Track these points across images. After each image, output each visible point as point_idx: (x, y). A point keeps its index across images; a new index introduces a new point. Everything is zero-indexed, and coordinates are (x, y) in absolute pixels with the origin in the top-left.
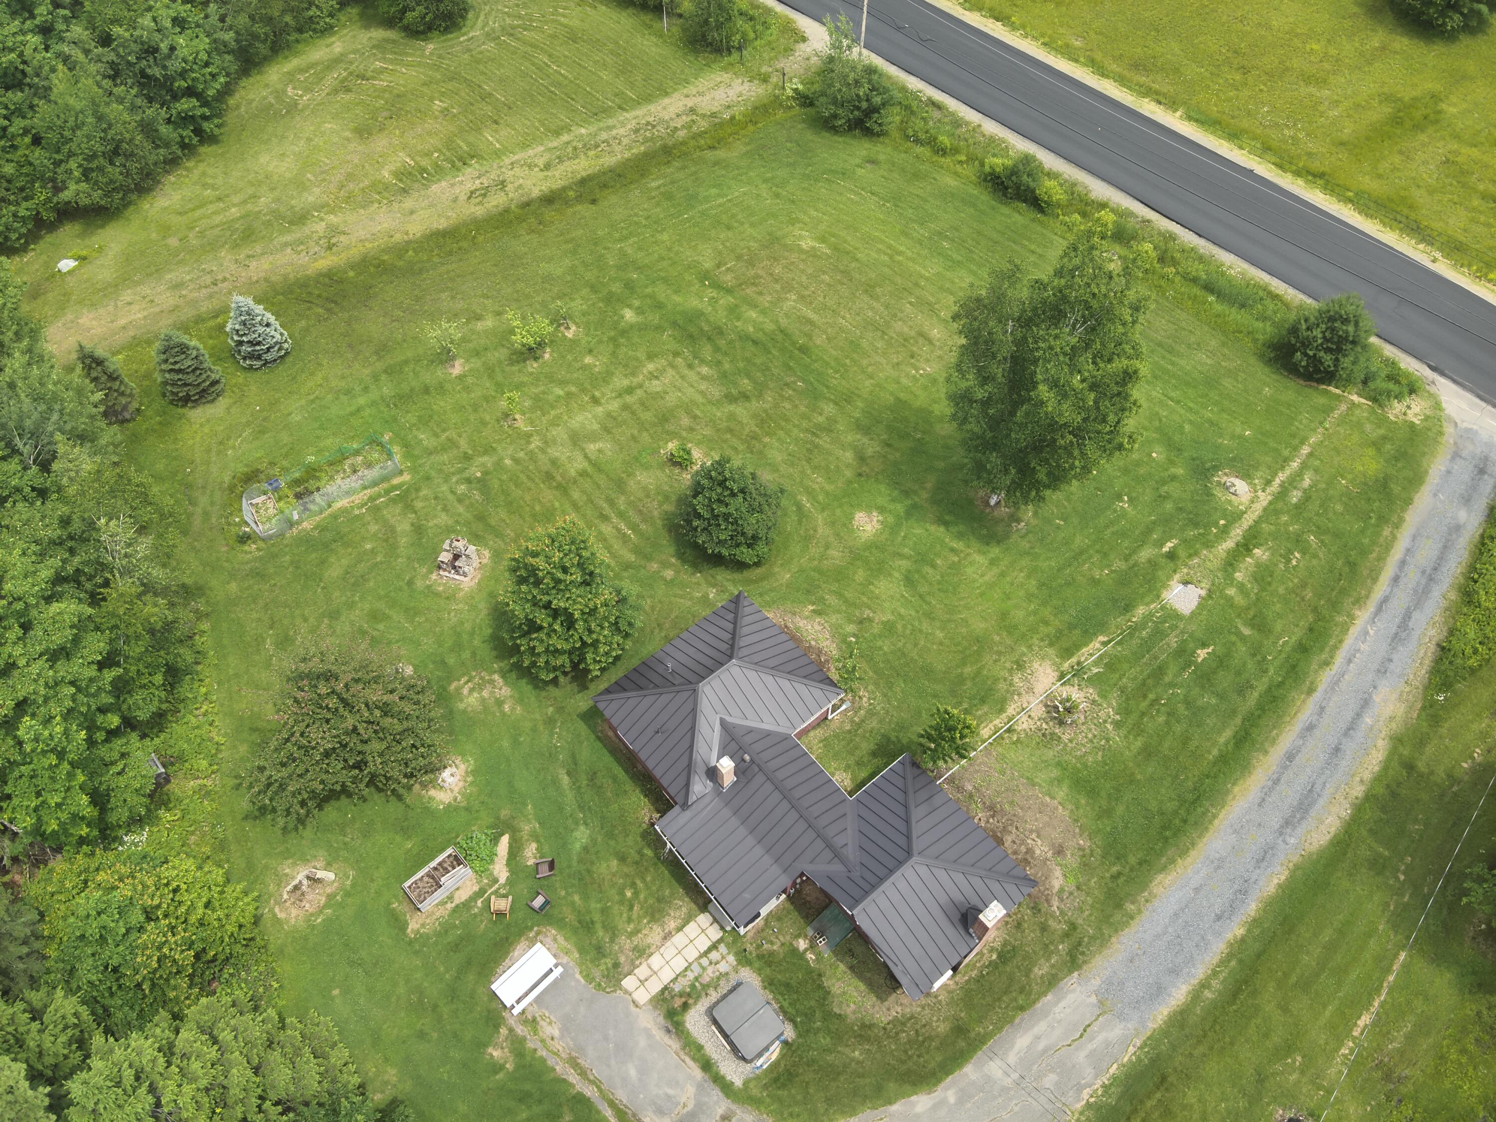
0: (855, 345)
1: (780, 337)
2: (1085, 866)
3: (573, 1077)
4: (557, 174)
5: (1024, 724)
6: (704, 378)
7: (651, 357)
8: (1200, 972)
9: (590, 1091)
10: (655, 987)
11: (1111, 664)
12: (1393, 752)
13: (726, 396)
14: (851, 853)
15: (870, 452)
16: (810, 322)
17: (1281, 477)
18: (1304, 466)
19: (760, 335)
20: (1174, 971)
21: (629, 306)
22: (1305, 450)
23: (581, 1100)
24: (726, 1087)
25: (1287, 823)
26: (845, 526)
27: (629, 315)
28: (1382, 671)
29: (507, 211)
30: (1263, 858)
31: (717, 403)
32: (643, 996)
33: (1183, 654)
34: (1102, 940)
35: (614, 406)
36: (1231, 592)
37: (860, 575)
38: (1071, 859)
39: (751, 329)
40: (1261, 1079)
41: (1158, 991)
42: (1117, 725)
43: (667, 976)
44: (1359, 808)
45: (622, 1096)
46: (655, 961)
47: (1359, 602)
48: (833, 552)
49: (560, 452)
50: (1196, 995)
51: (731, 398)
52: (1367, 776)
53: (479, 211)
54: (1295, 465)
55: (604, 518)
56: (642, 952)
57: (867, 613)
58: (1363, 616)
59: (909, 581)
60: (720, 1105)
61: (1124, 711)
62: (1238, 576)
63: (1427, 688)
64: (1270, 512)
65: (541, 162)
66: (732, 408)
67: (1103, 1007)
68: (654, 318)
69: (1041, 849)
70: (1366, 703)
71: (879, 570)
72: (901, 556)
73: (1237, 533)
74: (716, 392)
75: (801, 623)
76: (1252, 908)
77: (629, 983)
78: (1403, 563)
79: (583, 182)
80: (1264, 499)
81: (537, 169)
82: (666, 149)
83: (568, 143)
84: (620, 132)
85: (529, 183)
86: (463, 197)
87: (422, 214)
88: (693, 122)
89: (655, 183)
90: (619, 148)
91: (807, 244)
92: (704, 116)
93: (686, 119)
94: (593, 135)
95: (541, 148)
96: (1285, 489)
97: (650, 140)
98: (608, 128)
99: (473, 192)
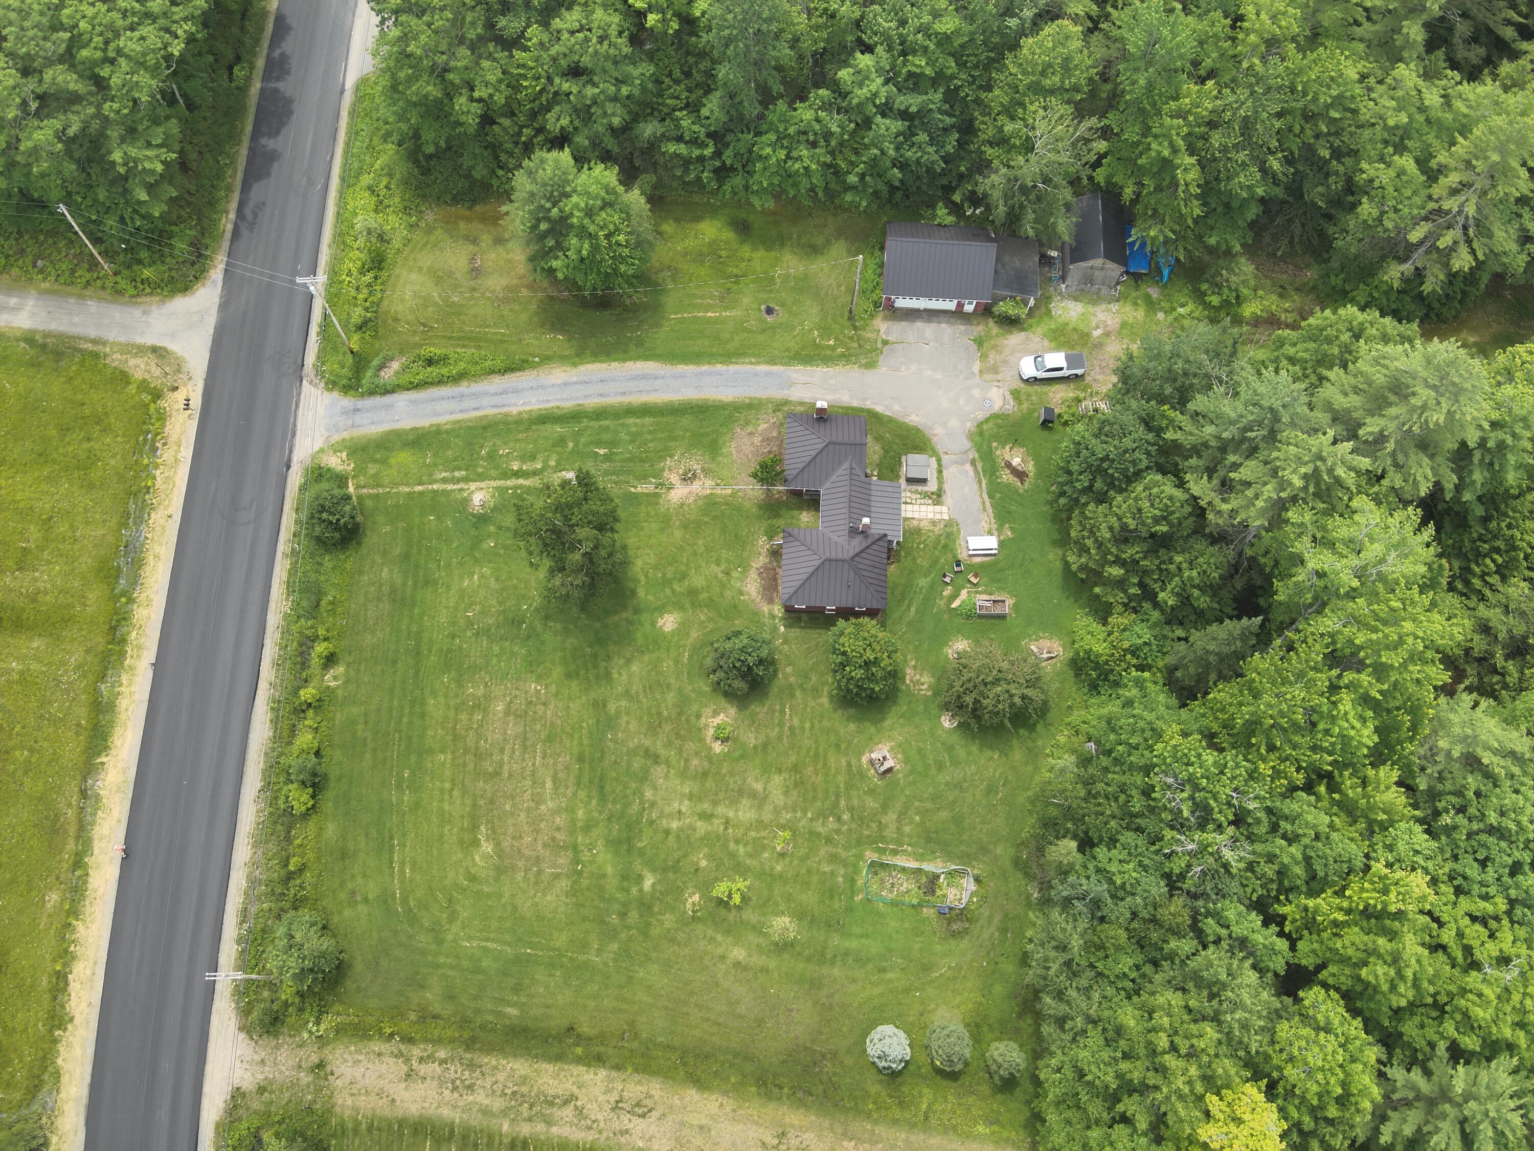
0: (550, 739)
1: (585, 779)
2: (747, 423)
3: (988, 504)
4: (568, 1085)
5: (709, 483)
6: (655, 788)
7: (667, 832)
8: (748, 367)
9: (985, 496)
10: (938, 508)
11: (644, 478)
12: (581, 363)
13: (656, 762)
14: (846, 465)
15: (622, 662)
16: (555, 779)
17: (450, 487)
18: (436, 481)
19: (594, 793)
20: (756, 374)
21: (641, 890)
22: (419, 488)
23: (991, 497)
24: (939, 461)
25: (656, 378)
26: (683, 629)
27: (648, 882)
28: (542, 387)
29: (636, 1071)
30: (675, 377)
31: (668, 763)
32: (944, 509)
33: (608, 458)
34: (769, 401)
35: (720, 810)
36: (552, 463)
37: (704, 596)
38: (750, 429)
39: (594, 802)
40: (764, 331)
41: (767, 374)
42: (671, 456)
43: (931, 508)
44: (624, 360)
45: (976, 486)
46: (931, 516)
47: (507, 415)
48: (703, 618)
49: (777, 797)
50: (758, 363)
51: (656, 759)
52: (604, 365)
53: (655, 1088)
54: (435, 487)
55: (792, 729)
56: (934, 523)
57: (720, 575)
58: (514, 410)
59: (683, 577)
60: (945, 459)
61: (662, 458)
62: (539, 466)
63: (534, 368)
64: (481, 478)
65: (568, 1112)
66: (662, 752)
67: (792, 384)
68: (637, 866)
69: (757, 440)
70: (565, 384)
71: (693, 592)
72: (673, 591)
73: (509, 483)
74: (658, 772)
75: (754, 594)
76: (705, 368)
77: (946, 517)
78: (462, 411)
79: (559, 1058)
80: (473, 486)
81: (579, 1103)
82: (470, 1044)
83: (530, 1119)
84: (481, 1098)
85: (597, 1091)
86: (655, 1114)
87: (696, 1120)
88: (421, 1060)
89: (513, 1011)
90: (501, 1077)
91: (487, 847)
92: (407, 1061)
93: (424, 1069)
94: (505, 1112)
95: (554, 1130)
96: (459, 481)
97: (472, 1066)
98: (486, 1112)
99: (643, 1116)
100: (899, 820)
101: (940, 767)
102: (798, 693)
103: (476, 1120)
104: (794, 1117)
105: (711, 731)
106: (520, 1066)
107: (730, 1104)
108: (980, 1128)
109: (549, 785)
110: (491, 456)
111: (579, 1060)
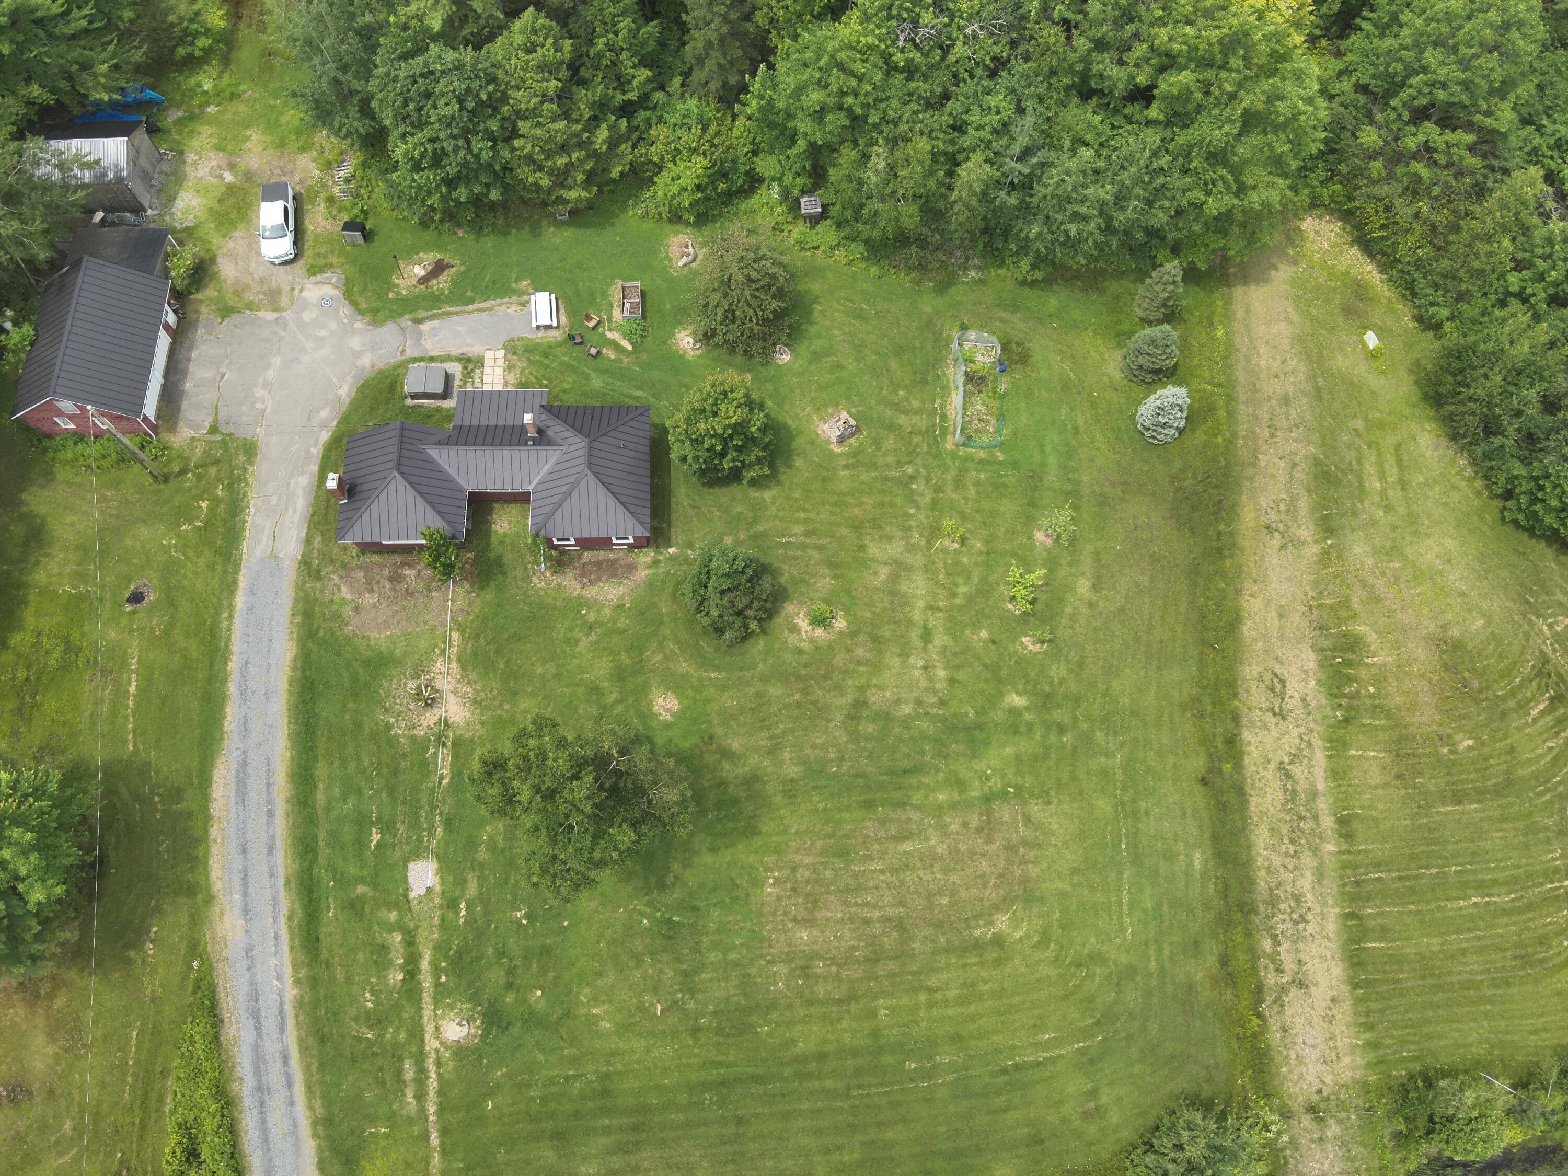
0: (844, 853)
1: (897, 795)
2: (337, 616)
3: (482, 305)
4: (1269, 774)
5: (439, 665)
6: (898, 701)
7: (952, 681)
8: (237, 622)
9: (470, 308)
10: (486, 363)
11: (425, 767)
12: (208, 887)
13: (865, 703)
15: (726, 765)
16: (900, 838)
17: (433, 1084)
18: (423, 1111)
19: (914, 781)
20: (251, 609)
21: (1027, 708)
22: (434, 1138)
23: (471, 301)
24: (414, 360)
25: (244, 764)
26: (675, 684)
27: (1017, 700)
28: (249, 950)
29: (1235, 695)
30: (245, 731)
31: (862, 689)
32: (489, 355)
33: (387, 826)
34: (299, 587)
35: (917, 616)
36: (393, 916)
37: (624, 658)
38: (348, 612)
39: (925, 780)
40: (172, 604)
41: (252, 593)
42: (389, 727)
43: (487, 370)
44: (208, 818)
45: (455, 319)
46: (500, 371)
47: (300, 1004)
48: (658, 657)
49: (895, 549)
50: (231, 607)
51: (860, 703)
52: (215, 849)
53: (1250, 671)
54: (432, 1109)
55: (808, 534)
56: (509, 368)
57: (593, 637)
58: (291, 993)
59: (595, 689)
60: (409, 353)
61: (392, 742)
62: (398, 937)
63: (211, 968)
64: (416, 1033)
65: (1298, 771)
66: (850, 698)
67: (274, 556)
68: (999, 716)
69: (369, 599)
70: (246, 911)
71: (620, 675)
72: (618, 702)
73: (427, 982)
74: (876, 698)
75: (622, 590)
76: (232, 688)
77: (502, 353)
78: (289, 1085)
79: (1240, 791)
80: (431, 1044)
81: (1286, 759)
82: (1247, 909)
83: (1316, 818)
84: (1306, 883)
85: (1267, 740)
86: (1278, 669)
87: (1274, 623)
88: (1279, 971)
89: (1198, 859)
90: (1277, 861)
91: (1002, 922)
92: (1284, 989)
93: (1289, 966)
94: (1315, 851)
95: (1321, 786)
96: (422, 1071)
97: (1273, 902)
98: (1320, 875)
99: (1283, 682)
100: (906, 412)
101: (839, 366)
102: (760, 528)
103: (1331, 887)
104: (1248, 518)
105: (819, 633)
106: (1261, 838)
107: (1249, 587)
108: (1220, 334)
109: (908, 846)
110: (377, 1020)
111: (1238, 767)
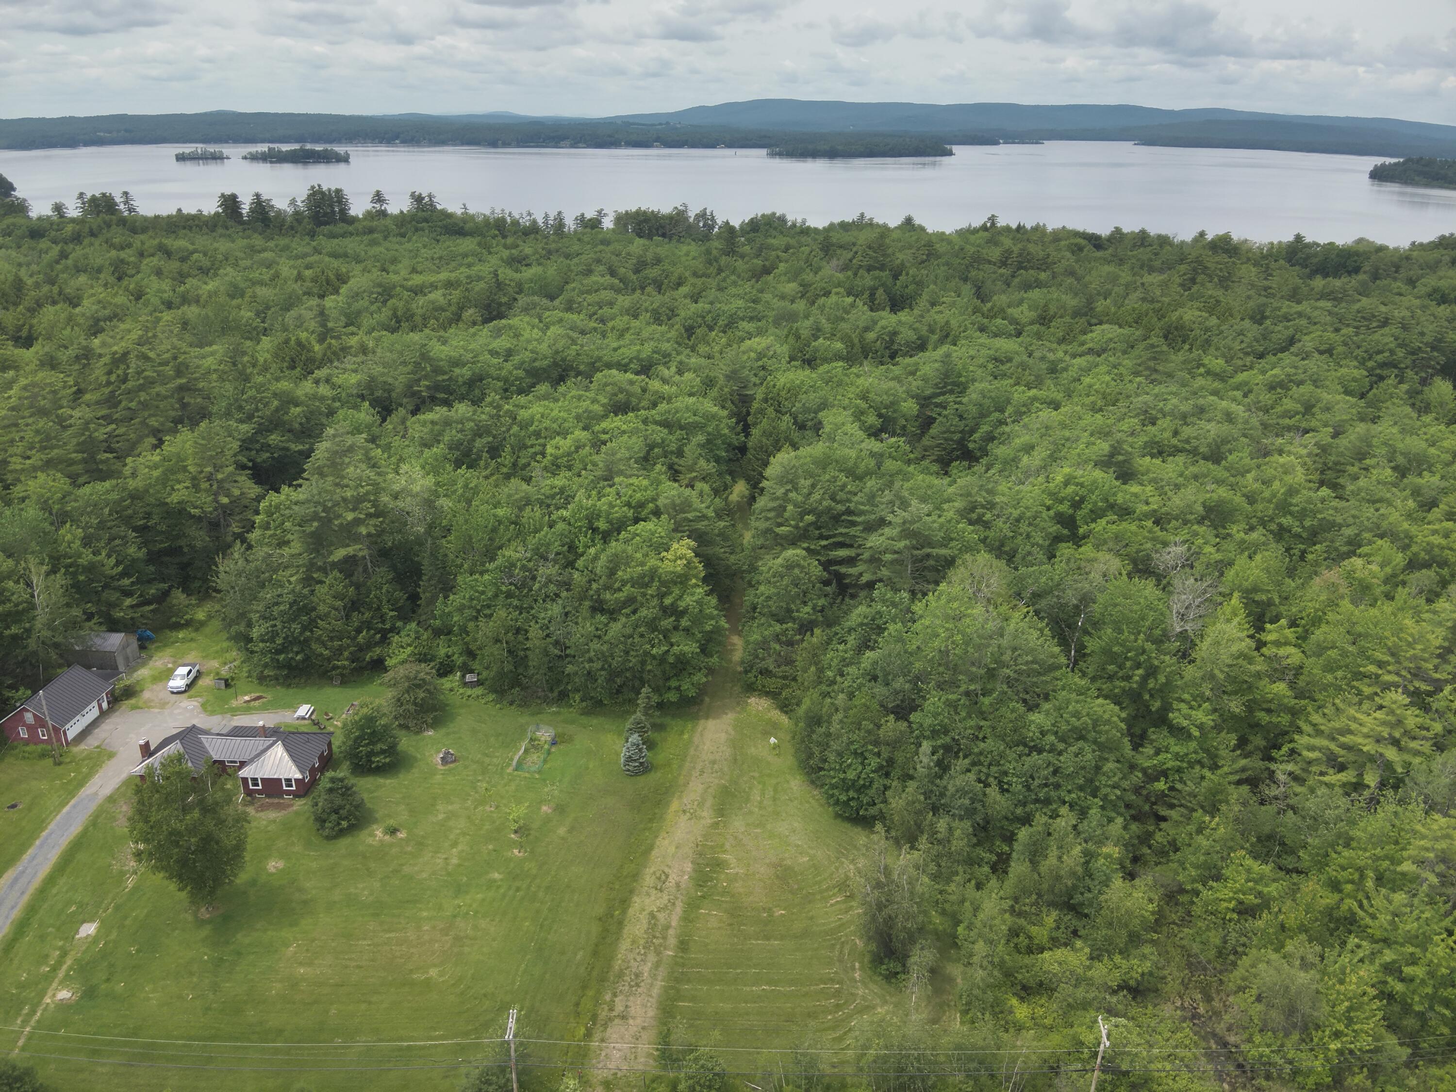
0: (349, 936)
1: (397, 911)
2: (113, 818)
4: (642, 916)
6: (421, 872)
7: (459, 866)
8: (58, 817)
11: (120, 883)
13: (399, 871)
16: (389, 931)
19: (412, 906)
20: (69, 813)
21: (501, 880)
25: (23, 872)
26: (287, 855)
27: (496, 876)
29: (636, 881)
30: (32, 860)
31: (402, 864)
34: (101, 806)
35: (453, 836)
36: (61, 944)
37: (263, 844)
38: (120, 816)
39: (419, 906)
41: (75, 806)
42: (110, 865)
48: (284, 844)
49: (453, 807)
50: (59, 812)
51: (396, 871)
53: (649, 870)
54: (29, 1028)
55: (403, 798)
61: (108, 871)
62: (57, 953)
64: (41, 994)
65: (661, 916)
66: (392, 868)
67: (95, 794)
68: (482, 881)
73: (61, 974)
74: (407, 870)
75: (279, 814)
79: (620, 924)
80: (47, 1000)
81: (655, 910)
82: (602, 979)
83: (665, 938)
84: (646, 969)
85: (647, 901)
86: (666, 870)
87: (672, 850)
88: (611, 1010)
89: (580, 954)
90: (631, 956)
91: (434, 972)
92: (611, 1019)
93: (619, 1007)
94: (658, 953)
95: (674, 923)
96: (33, 1012)
97: (620, 975)
98: (657, 965)
99: (667, 876)
100: (489, 757)
101: (459, 738)
102: (376, 794)
103: (662, 972)
104: (674, 807)
105: (387, 837)
106: (624, 945)
107: (663, 834)
108: (686, 736)
109: (392, 935)
111: (624, 912)
